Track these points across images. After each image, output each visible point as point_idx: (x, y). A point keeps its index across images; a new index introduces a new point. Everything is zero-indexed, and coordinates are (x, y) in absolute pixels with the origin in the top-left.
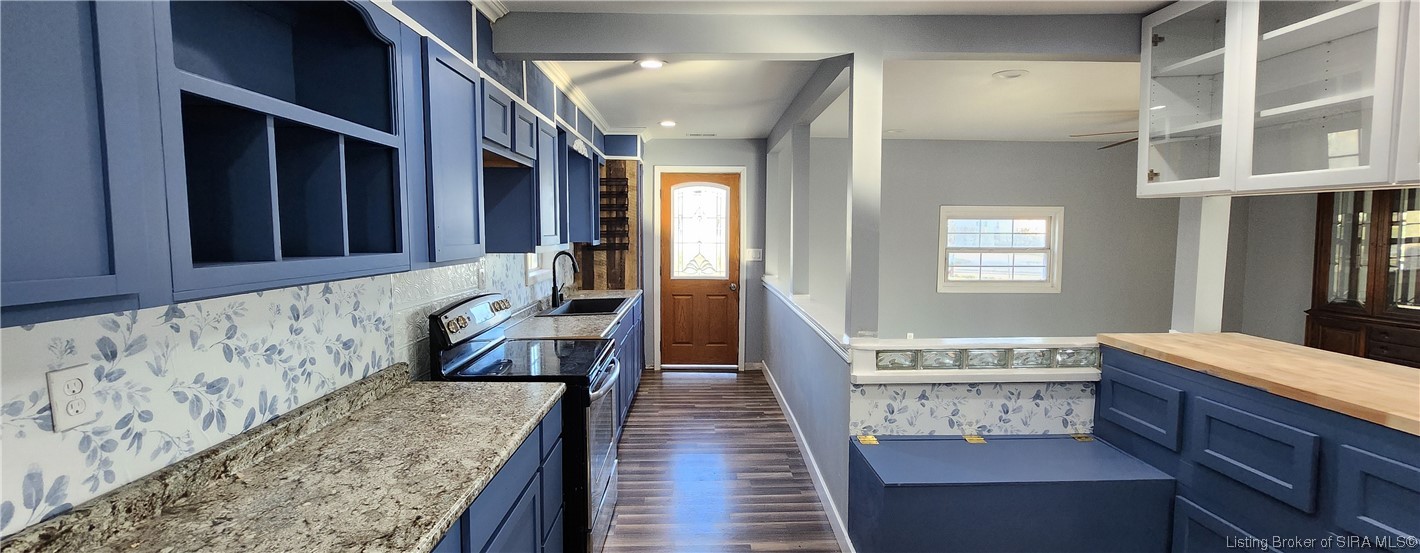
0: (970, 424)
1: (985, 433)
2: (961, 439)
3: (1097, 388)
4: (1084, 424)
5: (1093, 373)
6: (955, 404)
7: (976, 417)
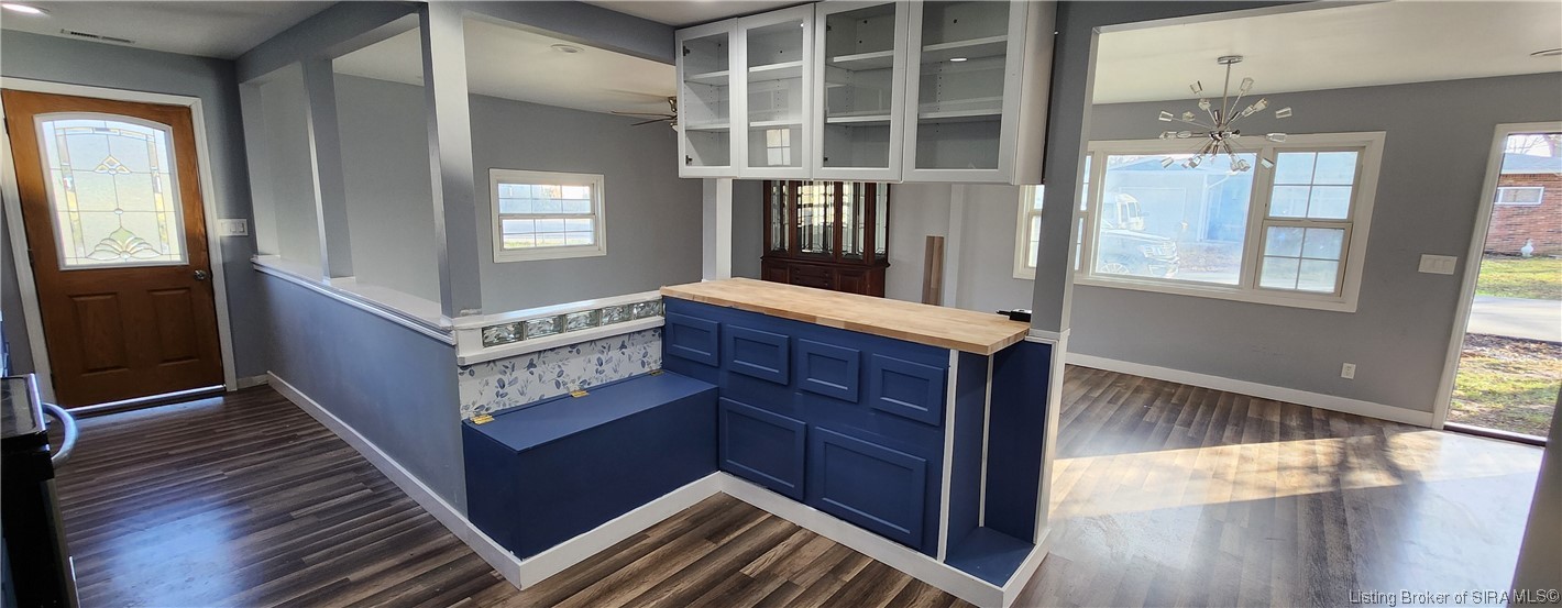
0: (573, 381)
1: (586, 386)
2: (568, 397)
3: (662, 331)
4: (655, 362)
5: (658, 320)
6: (559, 366)
7: (579, 373)
